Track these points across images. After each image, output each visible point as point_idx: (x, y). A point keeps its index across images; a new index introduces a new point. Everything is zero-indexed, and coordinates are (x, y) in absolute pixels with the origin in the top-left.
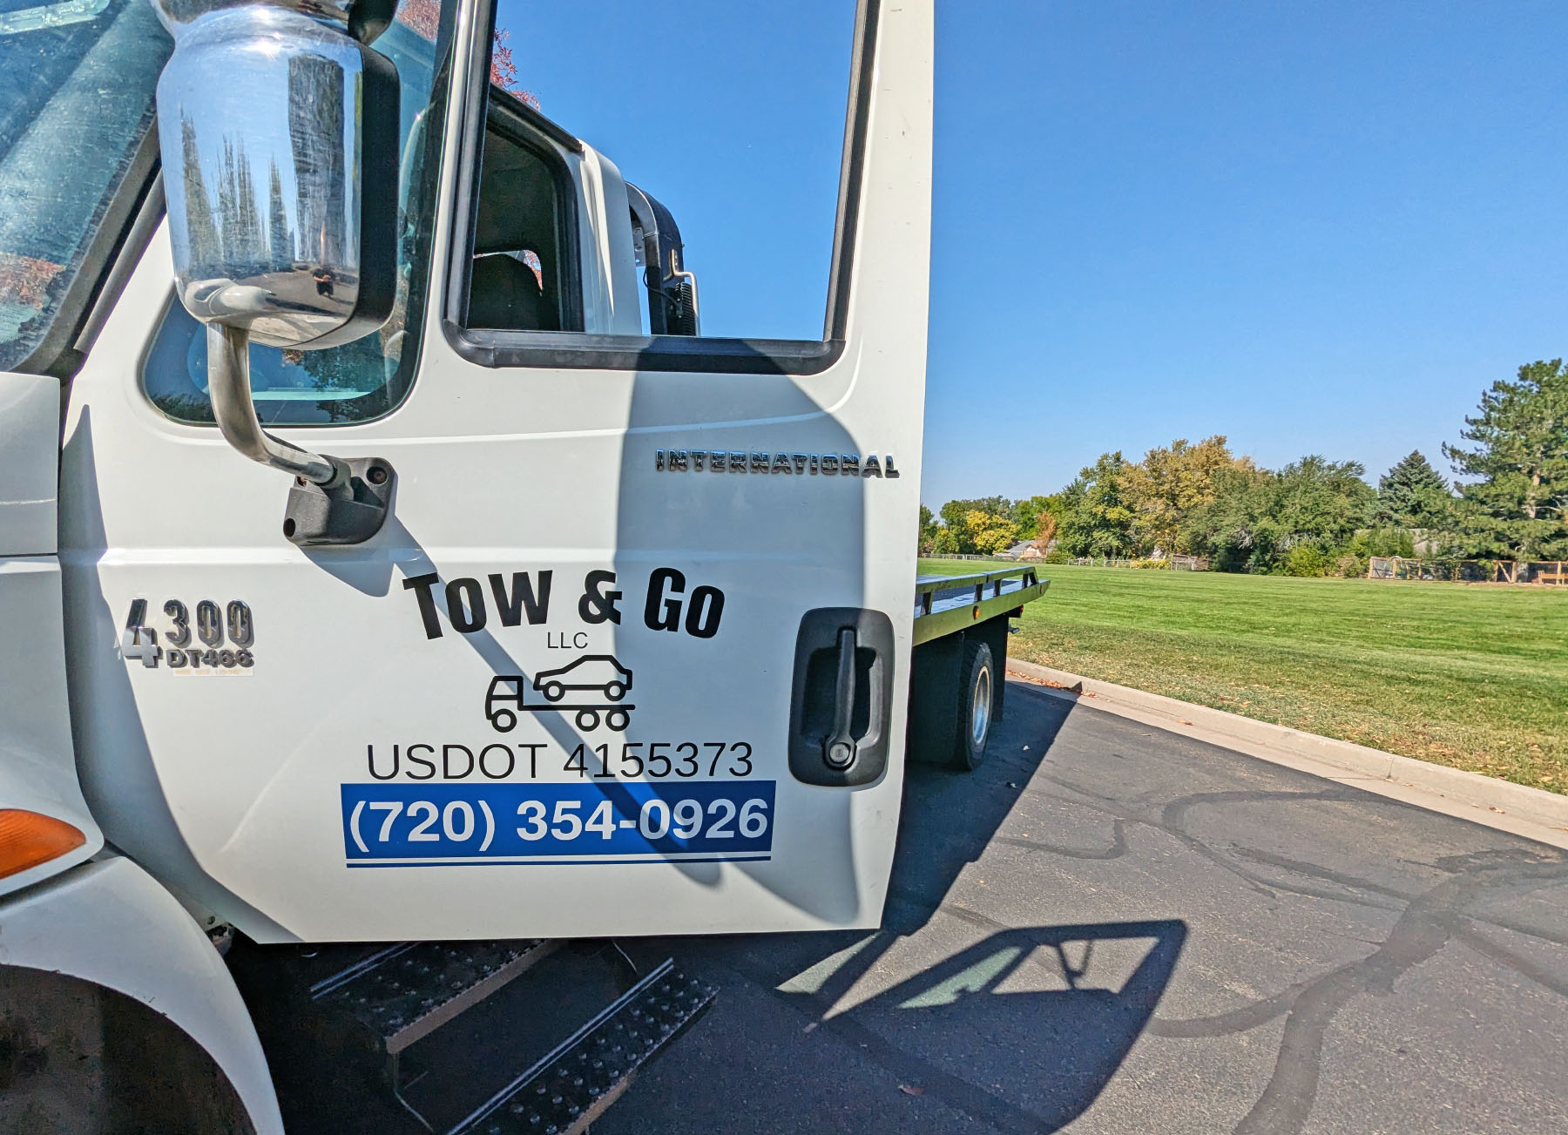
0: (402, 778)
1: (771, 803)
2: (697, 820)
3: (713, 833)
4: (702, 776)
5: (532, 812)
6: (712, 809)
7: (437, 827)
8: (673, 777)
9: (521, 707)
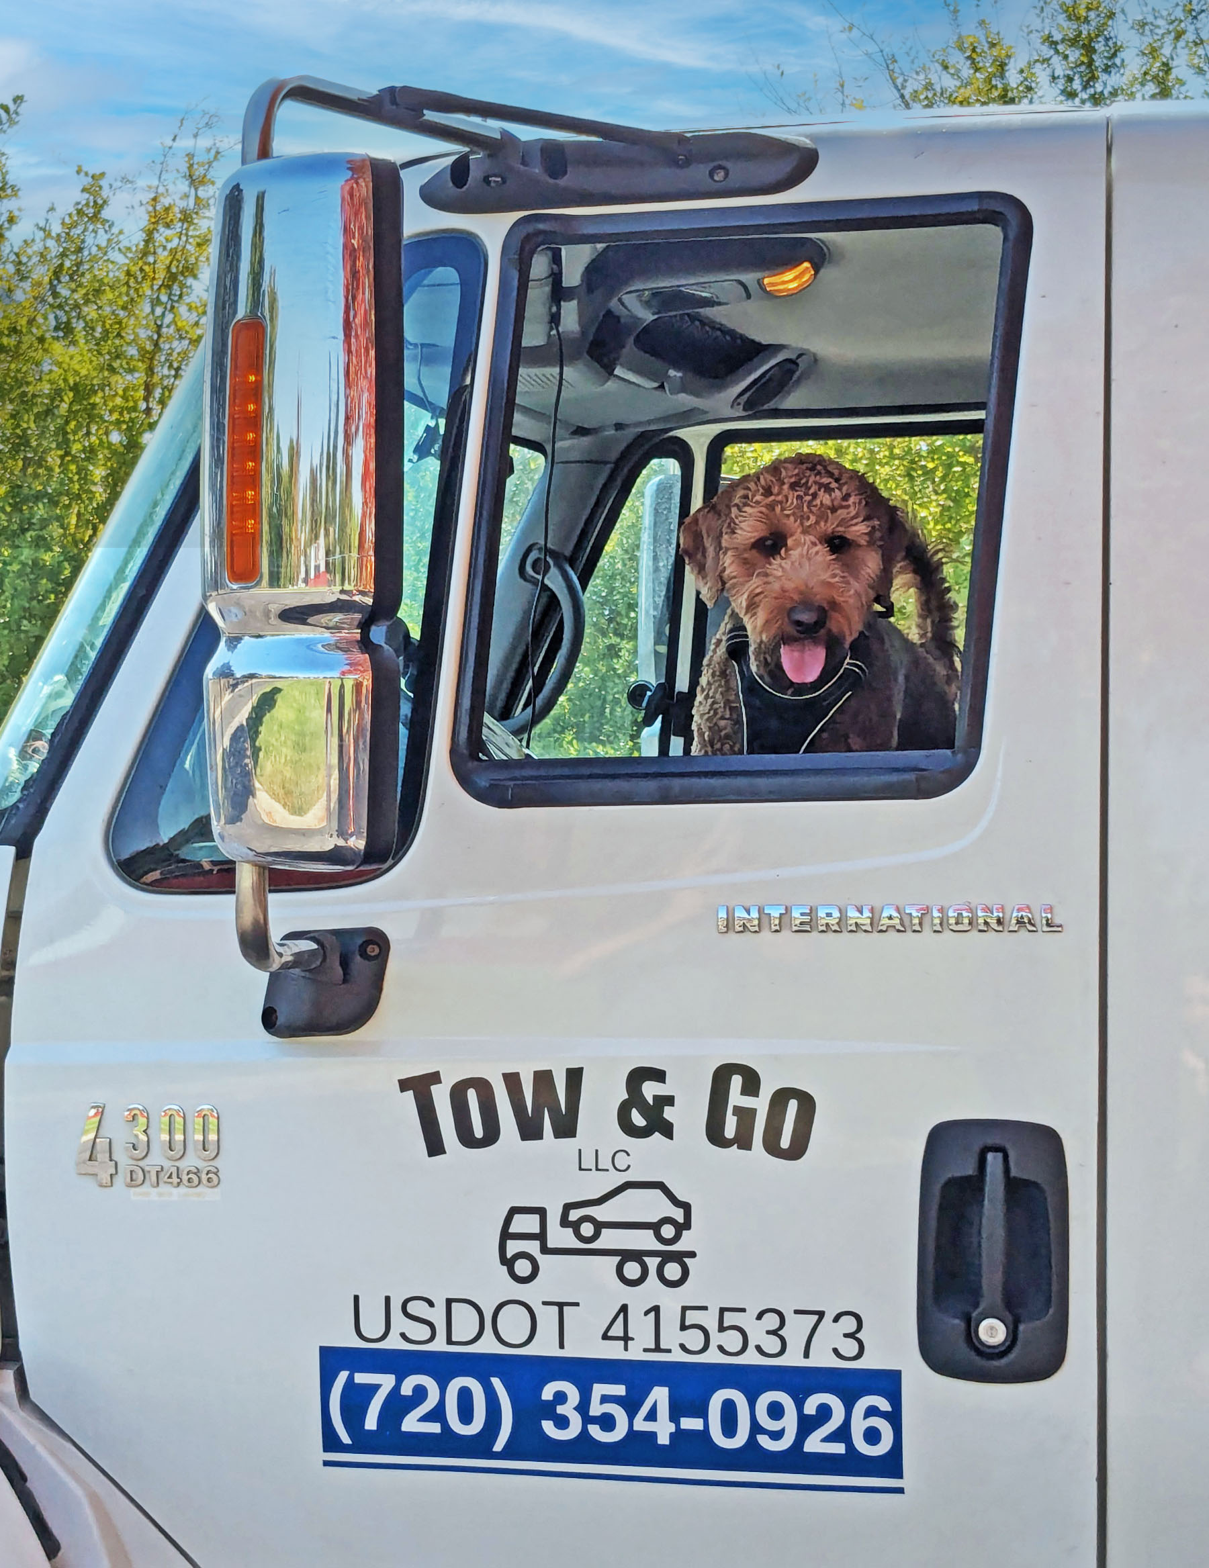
0: (394, 1343)
1: (895, 1399)
2: (790, 1423)
3: (814, 1444)
4: (793, 1358)
5: (561, 1397)
6: (810, 1407)
7: (437, 1414)
8: (751, 1358)
9: (545, 1250)
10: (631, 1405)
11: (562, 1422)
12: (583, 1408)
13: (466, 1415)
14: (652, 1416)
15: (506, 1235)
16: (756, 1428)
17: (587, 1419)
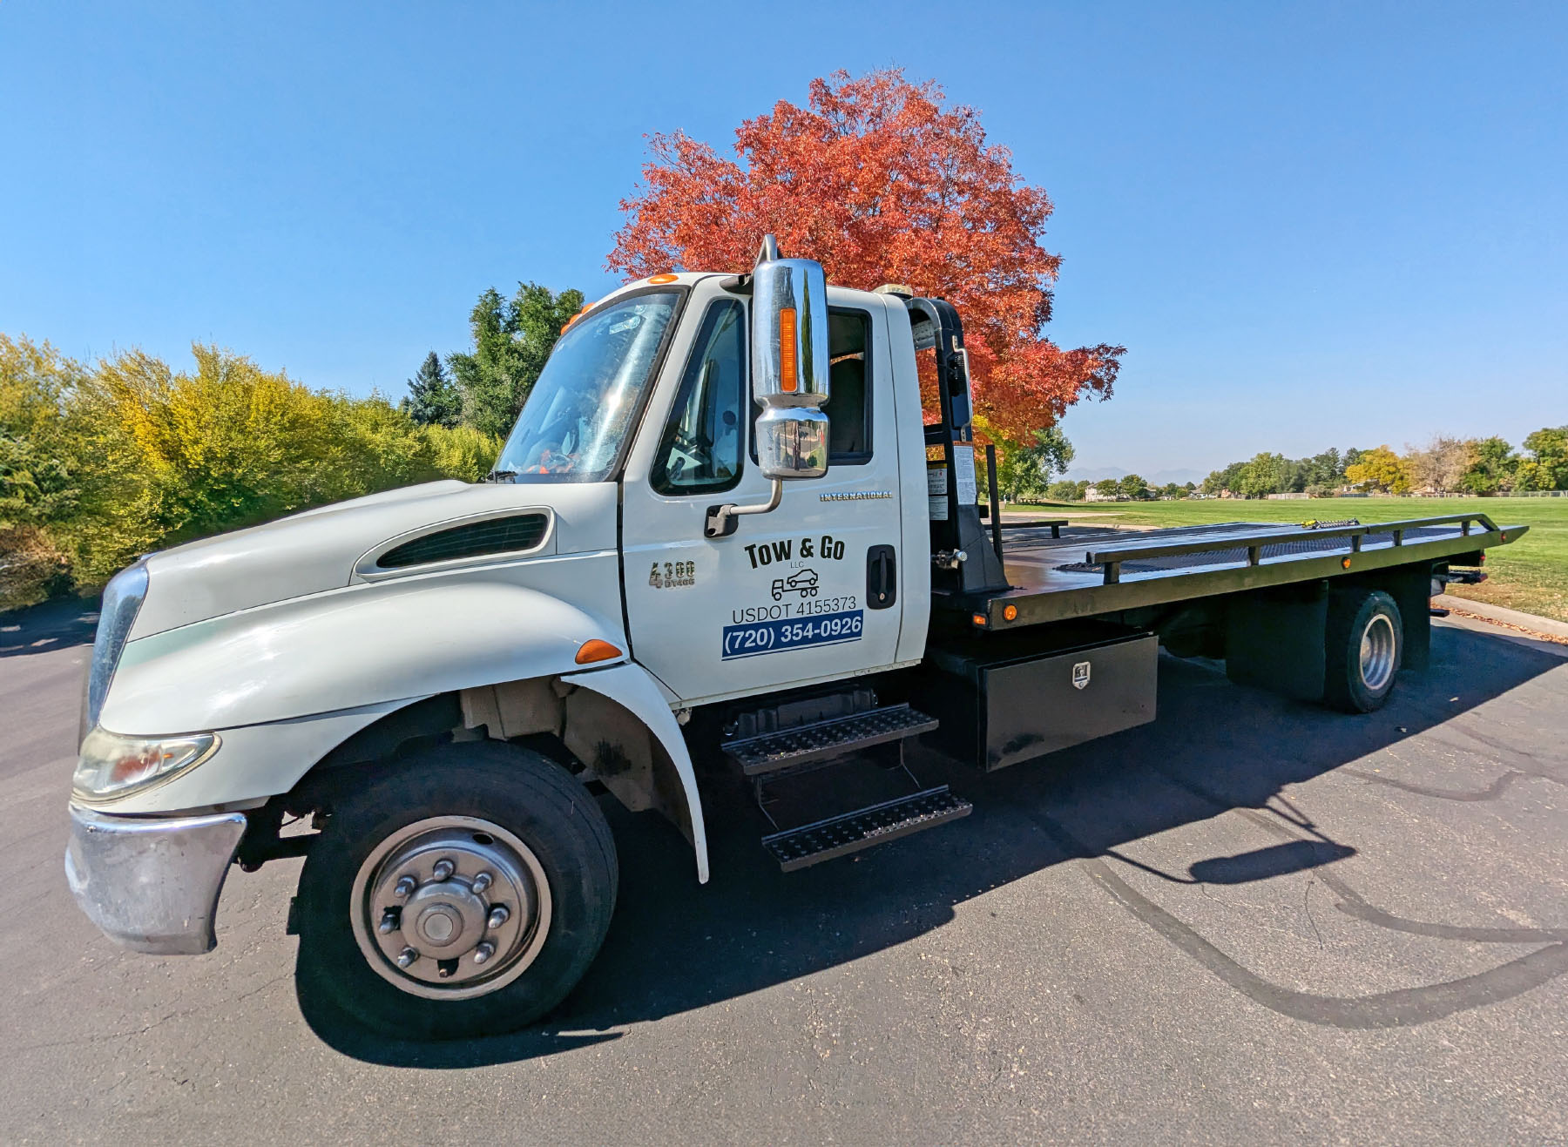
0: (744, 622)
1: (862, 617)
2: (839, 627)
3: (844, 632)
4: (840, 611)
5: (786, 630)
6: (844, 623)
7: (755, 641)
8: (832, 612)
9: (783, 591)
10: (803, 629)
11: (786, 637)
12: (791, 632)
13: (762, 640)
14: (808, 631)
15: (773, 588)
16: (832, 630)
17: (792, 635)
